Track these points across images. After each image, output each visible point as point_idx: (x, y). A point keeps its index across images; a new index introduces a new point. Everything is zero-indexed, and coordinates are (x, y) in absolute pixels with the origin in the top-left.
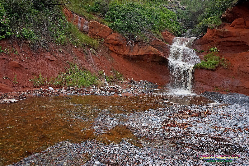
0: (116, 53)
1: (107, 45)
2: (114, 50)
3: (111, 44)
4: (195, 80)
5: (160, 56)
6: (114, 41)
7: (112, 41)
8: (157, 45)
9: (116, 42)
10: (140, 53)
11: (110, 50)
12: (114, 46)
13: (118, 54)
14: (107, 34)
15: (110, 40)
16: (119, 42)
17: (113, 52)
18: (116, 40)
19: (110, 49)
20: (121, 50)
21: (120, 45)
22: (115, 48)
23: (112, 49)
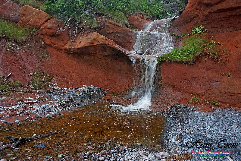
0: (55, 48)
1: (42, 36)
2: (51, 44)
3: (46, 34)
4: (163, 83)
5: (108, 46)
6: (49, 30)
7: (46, 30)
8: (116, 33)
9: (52, 31)
10: (83, 44)
11: (47, 44)
12: (50, 38)
13: (59, 49)
14: (41, 22)
15: (44, 30)
16: (55, 31)
17: (51, 46)
18: (51, 29)
19: (46, 42)
20: (61, 42)
21: (58, 35)
22: (53, 40)
23: (48, 42)
